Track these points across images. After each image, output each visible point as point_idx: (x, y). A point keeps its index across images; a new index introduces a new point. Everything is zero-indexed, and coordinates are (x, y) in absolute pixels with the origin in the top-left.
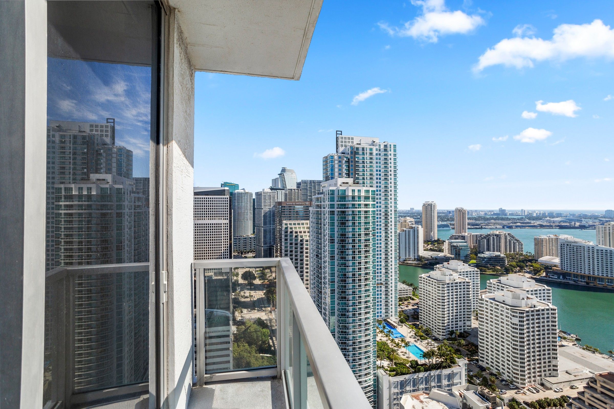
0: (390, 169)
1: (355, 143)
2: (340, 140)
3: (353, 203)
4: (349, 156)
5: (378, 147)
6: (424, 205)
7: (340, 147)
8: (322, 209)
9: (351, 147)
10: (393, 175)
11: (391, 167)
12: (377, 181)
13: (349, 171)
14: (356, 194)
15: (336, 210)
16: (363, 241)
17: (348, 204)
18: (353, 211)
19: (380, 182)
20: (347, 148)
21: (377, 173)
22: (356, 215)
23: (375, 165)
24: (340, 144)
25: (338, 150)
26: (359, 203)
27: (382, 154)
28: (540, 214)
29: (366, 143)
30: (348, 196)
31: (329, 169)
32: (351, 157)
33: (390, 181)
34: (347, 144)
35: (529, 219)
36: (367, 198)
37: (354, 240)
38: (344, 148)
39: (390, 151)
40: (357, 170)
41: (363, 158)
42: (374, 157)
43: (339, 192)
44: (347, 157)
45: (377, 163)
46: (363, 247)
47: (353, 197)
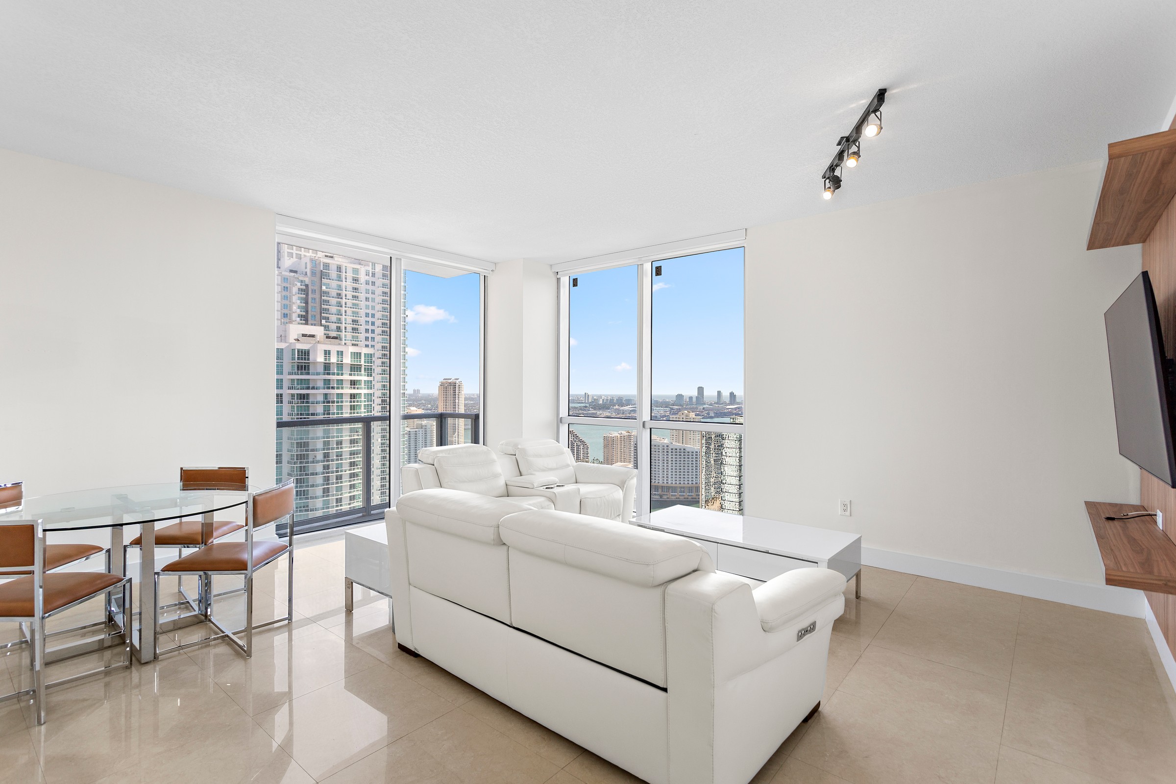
1: (321, 254)
3: (327, 377)
4: (307, 280)
5: (370, 268)
6: (442, 384)
7: (286, 258)
9: (312, 260)
12: (367, 335)
13: (307, 312)
14: (334, 359)
15: (287, 392)
16: (346, 456)
17: (315, 380)
18: (326, 395)
19: (373, 339)
20: (304, 261)
21: (367, 319)
22: (333, 402)
23: (363, 304)
25: (281, 262)
26: (340, 377)
27: (379, 282)
28: (607, 400)
29: (345, 258)
30: (315, 363)
32: (313, 282)
34: (302, 253)
35: (595, 409)
36: (355, 368)
37: (326, 456)
38: (294, 259)
40: (325, 309)
41: (339, 287)
42: (362, 287)
43: (293, 354)
44: (301, 281)
45: (367, 299)
46: (346, 467)
47: (327, 367)
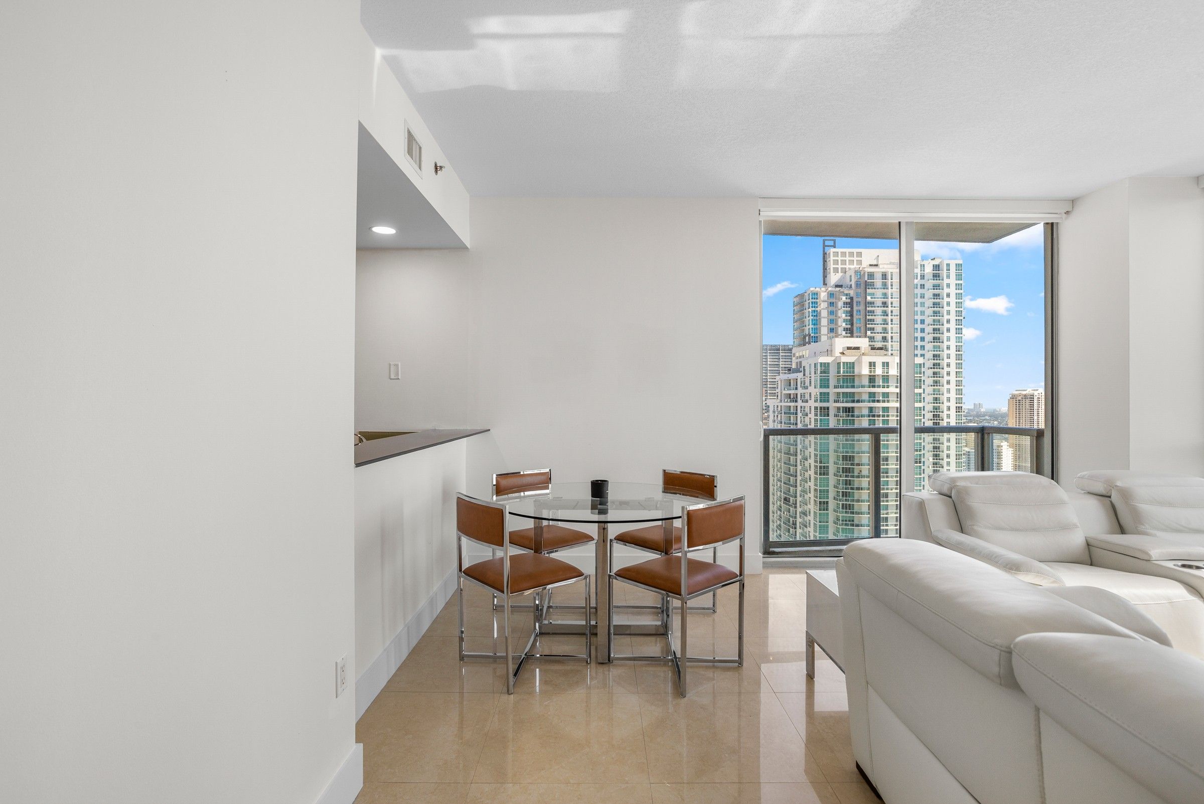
0: (946, 317)
1: (865, 263)
2: (832, 258)
3: (872, 390)
4: (852, 293)
6: (1012, 398)
7: (832, 274)
8: (800, 403)
9: (856, 272)
10: (953, 331)
11: (948, 313)
12: (917, 343)
13: (852, 324)
14: (879, 371)
15: (832, 405)
17: (860, 393)
18: (871, 409)
19: (923, 347)
20: (848, 274)
24: (831, 266)
25: (827, 279)
26: (886, 390)
27: (929, 284)
29: (891, 263)
30: (860, 376)
31: (808, 320)
32: (857, 295)
33: (946, 343)
34: (847, 266)
38: (840, 275)
39: (948, 277)
40: (871, 320)
41: (885, 295)
43: (839, 368)
44: (847, 295)
47: (872, 379)
